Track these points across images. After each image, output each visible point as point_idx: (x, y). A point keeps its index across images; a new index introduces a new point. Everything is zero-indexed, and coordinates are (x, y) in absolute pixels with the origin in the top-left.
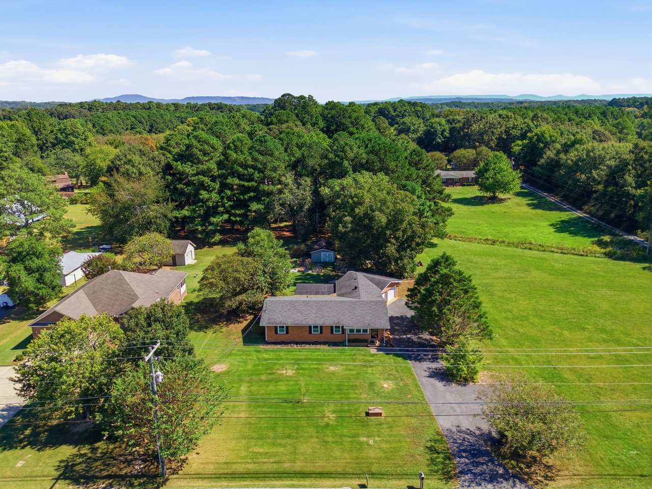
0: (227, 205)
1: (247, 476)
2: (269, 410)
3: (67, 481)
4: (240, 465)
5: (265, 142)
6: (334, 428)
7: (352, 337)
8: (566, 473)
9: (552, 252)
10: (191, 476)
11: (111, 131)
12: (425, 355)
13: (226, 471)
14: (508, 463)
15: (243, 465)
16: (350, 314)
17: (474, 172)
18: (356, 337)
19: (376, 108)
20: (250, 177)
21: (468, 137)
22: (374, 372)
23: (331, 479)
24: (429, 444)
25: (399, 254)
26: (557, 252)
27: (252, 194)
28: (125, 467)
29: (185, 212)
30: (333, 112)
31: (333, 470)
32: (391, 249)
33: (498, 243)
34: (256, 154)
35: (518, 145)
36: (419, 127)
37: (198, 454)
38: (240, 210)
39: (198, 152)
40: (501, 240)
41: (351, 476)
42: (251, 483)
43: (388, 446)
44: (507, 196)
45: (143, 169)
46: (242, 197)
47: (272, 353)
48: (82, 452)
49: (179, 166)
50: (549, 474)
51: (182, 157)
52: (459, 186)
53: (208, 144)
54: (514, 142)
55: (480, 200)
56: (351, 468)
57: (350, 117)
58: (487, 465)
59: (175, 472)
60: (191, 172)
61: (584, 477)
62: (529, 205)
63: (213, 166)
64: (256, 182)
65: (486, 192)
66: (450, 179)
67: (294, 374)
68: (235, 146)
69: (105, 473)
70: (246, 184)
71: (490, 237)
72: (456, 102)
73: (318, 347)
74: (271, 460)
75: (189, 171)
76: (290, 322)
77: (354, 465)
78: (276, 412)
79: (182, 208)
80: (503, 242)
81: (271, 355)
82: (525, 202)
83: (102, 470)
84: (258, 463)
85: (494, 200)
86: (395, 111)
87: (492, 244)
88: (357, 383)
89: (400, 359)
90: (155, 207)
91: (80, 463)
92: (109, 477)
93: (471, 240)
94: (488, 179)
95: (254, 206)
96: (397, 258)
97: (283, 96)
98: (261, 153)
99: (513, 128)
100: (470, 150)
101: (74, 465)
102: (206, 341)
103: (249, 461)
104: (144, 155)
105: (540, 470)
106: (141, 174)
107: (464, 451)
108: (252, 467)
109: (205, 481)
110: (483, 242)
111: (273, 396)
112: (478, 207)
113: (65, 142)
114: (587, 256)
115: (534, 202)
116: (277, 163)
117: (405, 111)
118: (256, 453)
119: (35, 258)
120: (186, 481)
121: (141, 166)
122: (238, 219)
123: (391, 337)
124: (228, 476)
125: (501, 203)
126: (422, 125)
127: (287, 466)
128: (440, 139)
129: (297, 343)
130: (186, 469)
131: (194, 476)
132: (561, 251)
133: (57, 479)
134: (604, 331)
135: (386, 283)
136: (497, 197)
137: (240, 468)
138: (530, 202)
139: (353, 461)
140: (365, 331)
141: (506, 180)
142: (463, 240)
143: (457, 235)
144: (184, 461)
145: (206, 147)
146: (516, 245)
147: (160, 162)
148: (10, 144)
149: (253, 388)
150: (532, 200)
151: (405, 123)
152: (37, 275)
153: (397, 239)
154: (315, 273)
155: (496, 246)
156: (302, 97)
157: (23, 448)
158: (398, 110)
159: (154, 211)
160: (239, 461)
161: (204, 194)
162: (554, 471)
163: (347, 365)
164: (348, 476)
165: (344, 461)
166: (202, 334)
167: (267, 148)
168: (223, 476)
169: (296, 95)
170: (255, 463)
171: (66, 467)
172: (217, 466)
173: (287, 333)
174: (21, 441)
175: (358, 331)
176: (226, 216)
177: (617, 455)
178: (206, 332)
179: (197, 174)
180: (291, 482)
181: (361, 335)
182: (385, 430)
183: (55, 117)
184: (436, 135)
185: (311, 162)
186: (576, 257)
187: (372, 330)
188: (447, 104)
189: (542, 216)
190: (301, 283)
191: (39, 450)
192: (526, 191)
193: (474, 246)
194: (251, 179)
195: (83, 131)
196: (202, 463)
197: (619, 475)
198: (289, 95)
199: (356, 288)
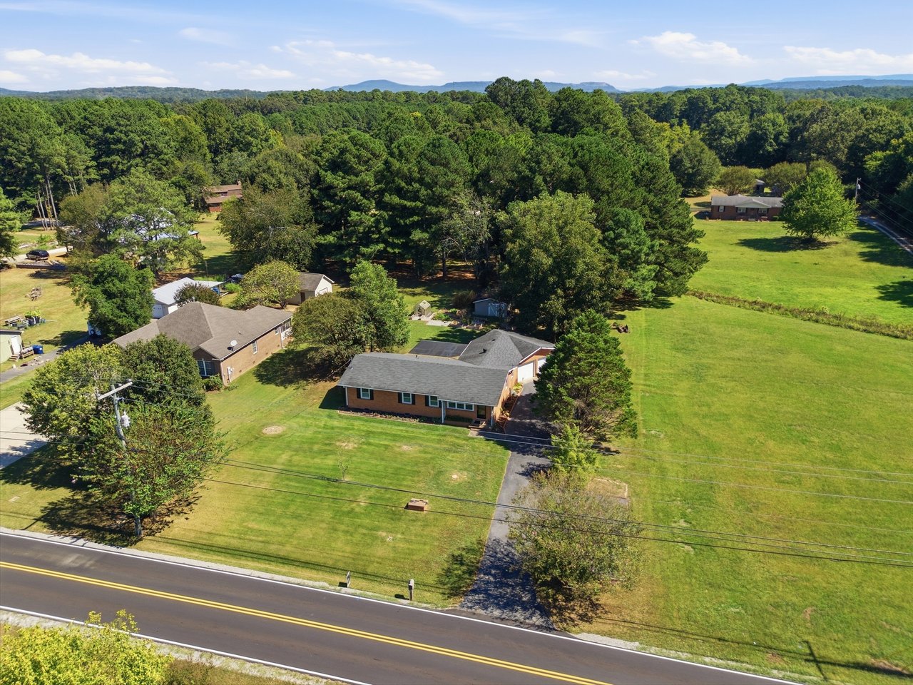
0: (383, 231)
1: (224, 550)
2: (297, 485)
3: (45, 524)
4: (223, 538)
5: (440, 146)
6: (357, 515)
7: (452, 413)
8: (615, 617)
9: (851, 328)
10: (166, 540)
11: (312, 129)
12: (537, 447)
13: (205, 542)
14: (543, 591)
15: (226, 539)
16: (453, 383)
17: (781, 199)
18: (457, 414)
19: (684, 98)
20: (415, 195)
21: (804, 145)
22: (454, 459)
23: (313, 571)
24: (456, 553)
25: (566, 310)
26: (858, 330)
27: (416, 218)
28: (107, 520)
29: (330, 239)
30: (564, 104)
31: (322, 561)
32: (556, 304)
33: (770, 309)
34: (426, 163)
35: (876, 159)
36: (740, 128)
37: (187, 519)
38: (398, 239)
39: (353, 160)
40: (776, 304)
41: (340, 571)
42: (223, 559)
43: (406, 546)
44: (832, 238)
45: (284, 180)
46: (402, 221)
47: (345, 421)
48: (76, 497)
49: (329, 177)
50: (590, 614)
51: (335, 166)
52: (765, 220)
53: (367, 148)
54: (871, 153)
55: (787, 243)
56: (345, 563)
57: (587, 112)
58: (513, 589)
59: (152, 533)
60: (342, 185)
61: (635, 626)
62: (862, 254)
63: (369, 178)
64: (422, 202)
65: (797, 230)
66: (753, 209)
67: (355, 448)
68: (401, 152)
69: (85, 522)
70: (408, 204)
71: (760, 300)
72: (852, 87)
73: (407, 421)
74: (260, 539)
75: (338, 184)
76: (373, 385)
77: (350, 561)
78: (302, 488)
79: (329, 233)
80: (778, 308)
81: (343, 423)
82: (859, 250)
83: (83, 518)
84: (244, 539)
85: (809, 243)
86: (715, 101)
87: (759, 310)
88: (423, 469)
89: (500, 448)
90: (295, 229)
91: (67, 508)
92: (84, 527)
93: (730, 301)
94: (797, 210)
95: (417, 235)
96: (563, 316)
97: (498, 81)
98: (433, 163)
99: (875, 131)
100: (797, 165)
101: (60, 509)
102: (281, 397)
103: (235, 535)
104: (290, 161)
105: (581, 606)
106: (280, 185)
107: (497, 568)
108: (235, 543)
109: (178, 548)
110: (748, 306)
111: (312, 470)
112: (777, 253)
113: (242, 142)
114: (905, 338)
115: (874, 250)
116: (451, 176)
117: (733, 102)
118: (249, 528)
119: (117, 282)
120: (157, 545)
121: (281, 176)
122: (397, 251)
123: (509, 419)
124: (204, 547)
125: (818, 249)
126: (746, 124)
127: (273, 549)
128: (771, 146)
129: (382, 413)
130: (166, 532)
131: (170, 541)
132: (864, 327)
133: (37, 520)
134: (836, 448)
135: (534, 348)
136: (815, 240)
137: (220, 541)
138: (866, 250)
139: (351, 556)
140: (469, 407)
141: (828, 213)
142: (718, 300)
143: (713, 293)
144: (167, 524)
145: (363, 152)
146: (795, 313)
147: (307, 171)
148: (172, 144)
149: (296, 458)
150: (872, 247)
151: (717, 121)
152: (118, 301)
153: (565, 289)
154: (469, 330)
155: (765, 313)
156: (525, 83)
157: (24, 484)
158: (721, 100)
159: (290, 233)
160: (226, 534)
161: (354, 216)
162: (598, 612)
163: (426, 446)
164: (335, 571)
165: (340, 554)
166: (282, 388)
167: (440, 155)
168: (199, 546)
169: (517, 79)
170: (240, 539)
171: (52, 509)
172: (199, 535)
173: (372, 398)
174: (26, 477)
175: (460, 406)
176: (381, 246)
177: (707, 608)
178: (286, 388)
179: (350, 188)
180: (267, 566)
181: (464, 412)
182: (416, 528)
183: (258, 110)
184: (766, 140)
185: (496, 177)
186: (886, 338)
187: (478, 407)
188: (835, 91)
189: (873, 273)
190: (441, 340)
191: (37, 489)
192: (873, 232)
193: (732, 312)
194: (415, 197)
195: (263, 129)
196: (185, 530)
197: (687, 633)
198: (507, 79)
199: (485, 351)
